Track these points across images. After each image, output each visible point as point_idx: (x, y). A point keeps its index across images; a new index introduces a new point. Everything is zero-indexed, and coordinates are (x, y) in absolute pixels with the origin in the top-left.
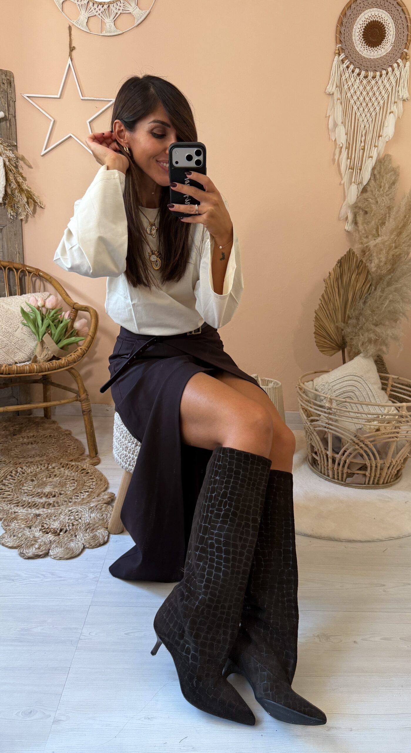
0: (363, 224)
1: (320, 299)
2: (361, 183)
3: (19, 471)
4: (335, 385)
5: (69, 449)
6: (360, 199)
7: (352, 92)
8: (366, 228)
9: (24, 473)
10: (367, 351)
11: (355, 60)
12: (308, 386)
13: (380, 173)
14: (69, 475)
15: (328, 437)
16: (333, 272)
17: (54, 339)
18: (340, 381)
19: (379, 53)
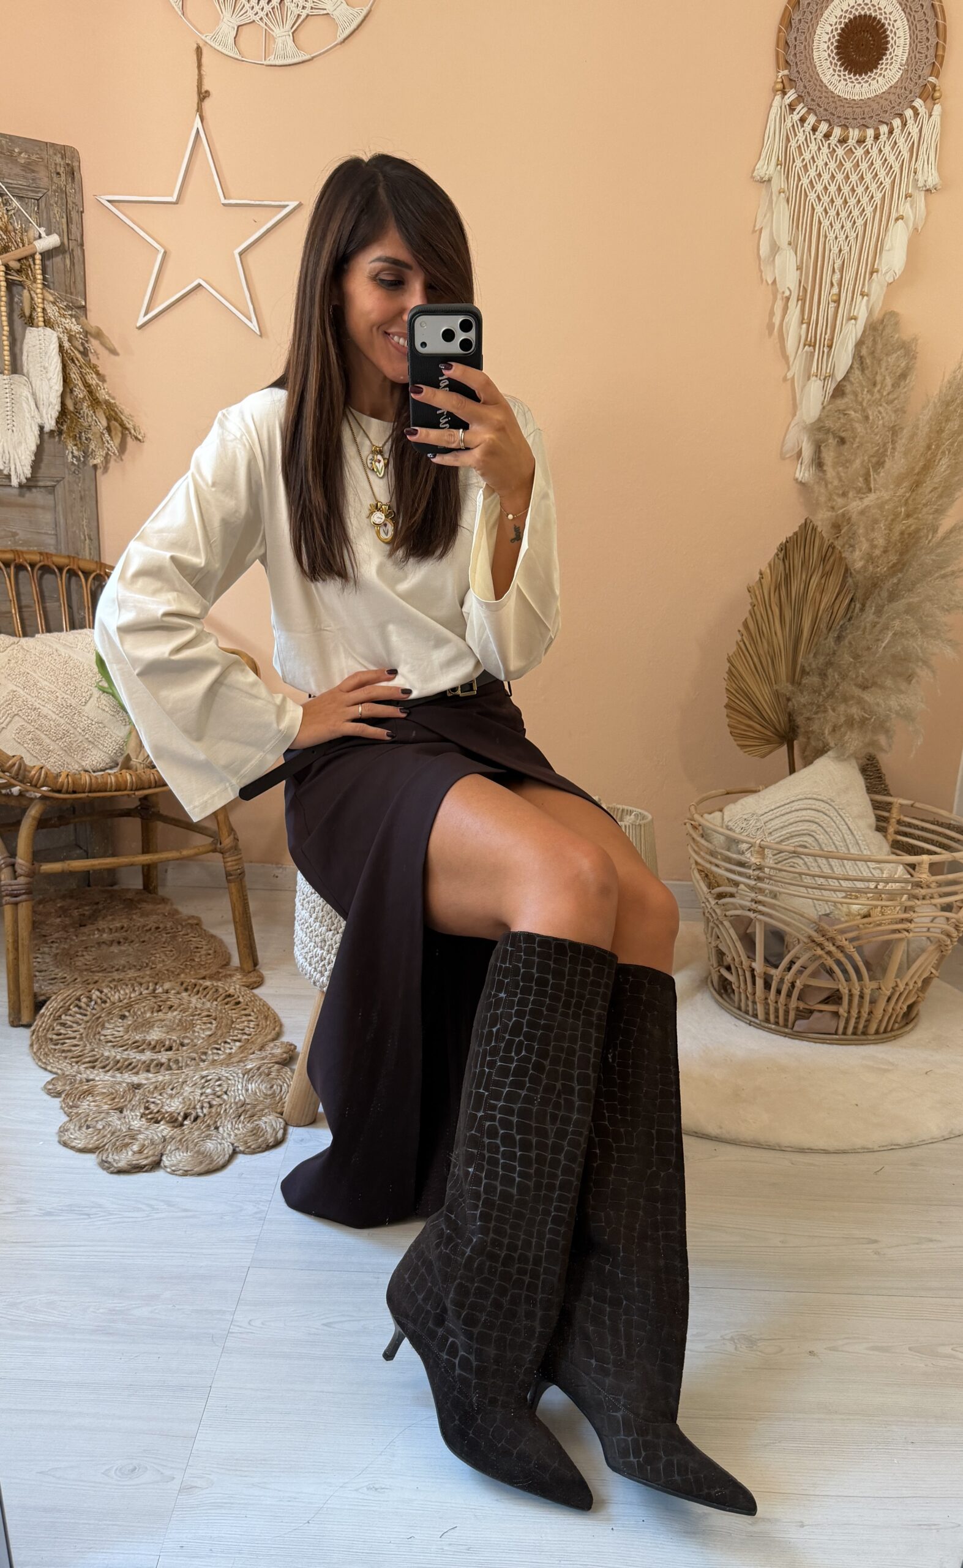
0: (835, 465)
1: (738, 631)
2: (832, 376)
3: (94, 997)
4: (769, 821)
5: (198, 954)
6: (830, 410)
7: (812, 176)
8: (842, 474)
9: (105, 1002)
10: (842, 746)
11: (818, 105)
12: (712, 820)
13: (872, 352)
14: (199, 1006)
15: (755, 933)
16: (769, 571)
18: (783, 810)
19: (872, 87)
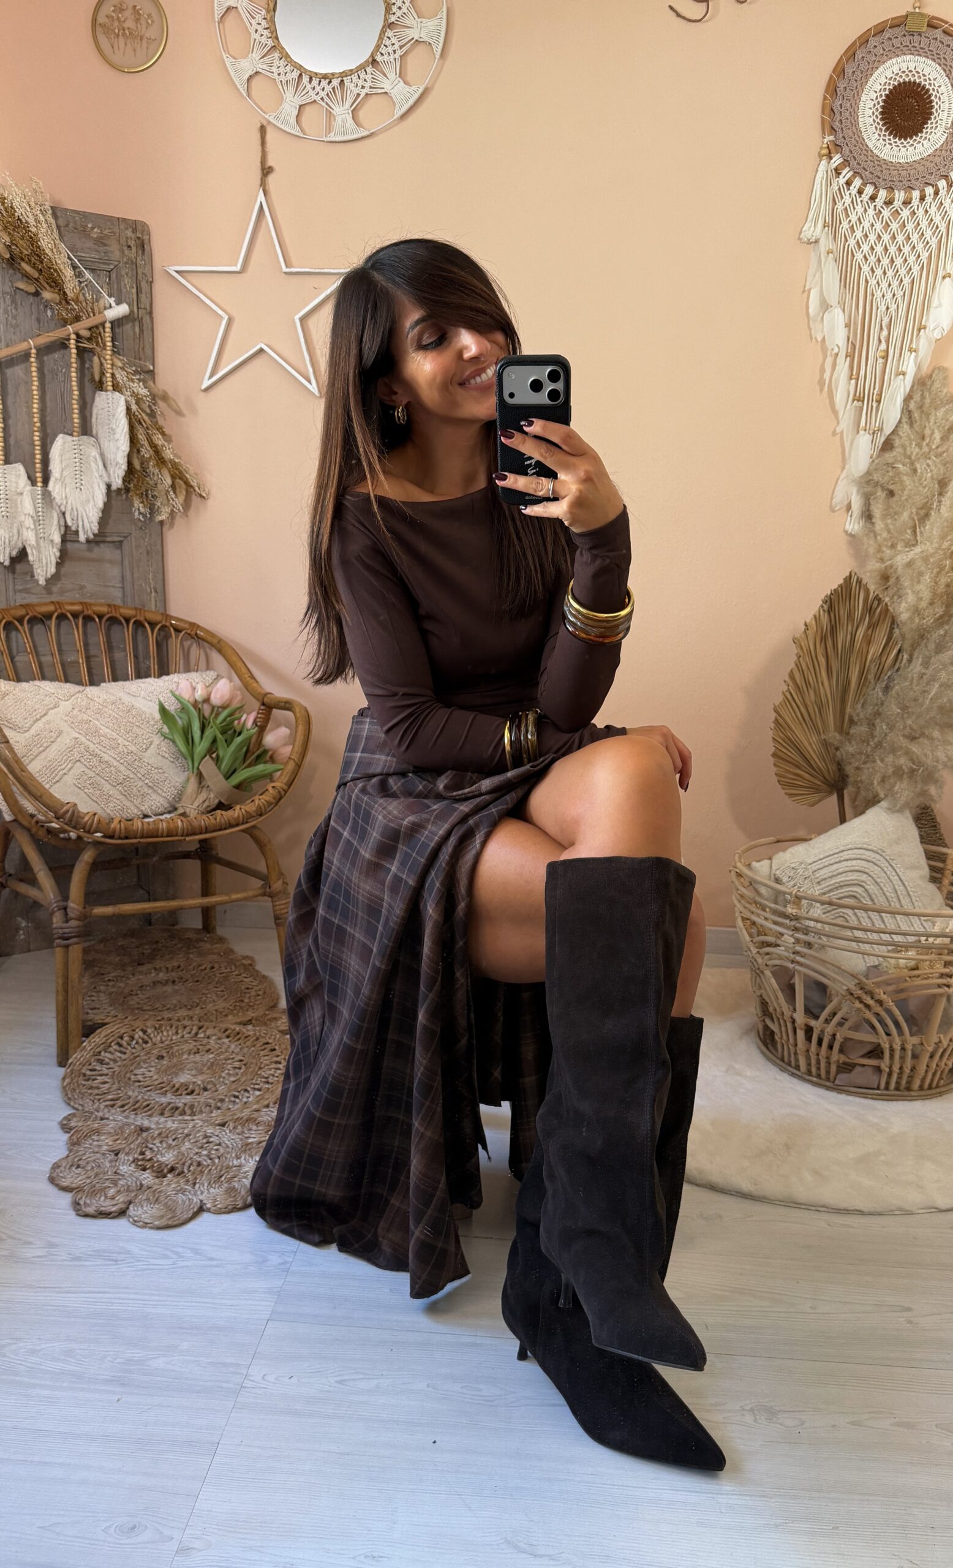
0: (884, 517)
1: (785, 681)
2: (881, 429)
3: (136, 1037)
4: (819, 869)
5: (248, 995)
6: (878, 464)
7: (858, 237)
8: (891, 527)
9: (146, 1042)
10: (893, 796)
11: (864, 169)
12: (759, 871)
13: (921, 407)
15: (795, 982)
16: (814, 622)
17: (223, 767)
18: (832, 859)
19: (917, 151)
